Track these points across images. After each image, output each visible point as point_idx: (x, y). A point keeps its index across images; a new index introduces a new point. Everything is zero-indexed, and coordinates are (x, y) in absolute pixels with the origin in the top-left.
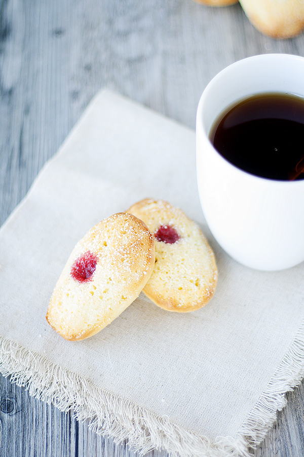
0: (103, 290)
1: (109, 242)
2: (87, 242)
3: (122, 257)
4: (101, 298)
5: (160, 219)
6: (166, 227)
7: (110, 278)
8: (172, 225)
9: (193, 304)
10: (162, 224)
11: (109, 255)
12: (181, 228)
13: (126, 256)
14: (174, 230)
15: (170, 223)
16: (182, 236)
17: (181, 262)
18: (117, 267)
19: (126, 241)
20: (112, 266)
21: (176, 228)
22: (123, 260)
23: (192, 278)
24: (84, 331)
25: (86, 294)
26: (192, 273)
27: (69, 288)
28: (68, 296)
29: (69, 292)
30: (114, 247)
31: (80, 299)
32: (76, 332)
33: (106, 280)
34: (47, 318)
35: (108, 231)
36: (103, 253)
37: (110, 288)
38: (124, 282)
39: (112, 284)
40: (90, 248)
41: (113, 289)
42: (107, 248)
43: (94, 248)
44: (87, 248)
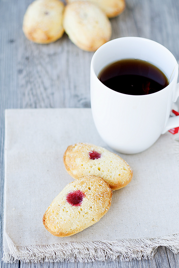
0: (86, 212)
1: (92, 188)
2: (79, 185)
3: (100, 197)
4: (83, 216)
5: (86, 150)
6: (92, 152)
7: (91, 207)
8: (94, 150)
9: (128, 179)
10: (89, 152)
11: (93, 195)
12: (98, 150)
13: (102, 197)
14: (95, 152)
15: (92, 149)
16: (101, 153)
17: (111, 163)
18: (96, 202)
19: (101, 190)
20: (94, 201)
21: (96, 151)
22: (99, 199)
23: (121, 168)
24: (68, 232)
25: (76, 212)
26: (120, 165)
27: (65, 207)
28: (63, 210)
29: (65, 209)
30: (96, 191)
31: (72, 214)
32: (64, 231)
33: (89, 208)
34: (44, 221)
35: (92, 182)
36: (88, 193)
37: (90, 212)
38: (97, 211)
39: (91, 210)
40: (80, 189)
41: (91, 213)
42: (90, 191)
43: (83, 189)
44: (78, 188)
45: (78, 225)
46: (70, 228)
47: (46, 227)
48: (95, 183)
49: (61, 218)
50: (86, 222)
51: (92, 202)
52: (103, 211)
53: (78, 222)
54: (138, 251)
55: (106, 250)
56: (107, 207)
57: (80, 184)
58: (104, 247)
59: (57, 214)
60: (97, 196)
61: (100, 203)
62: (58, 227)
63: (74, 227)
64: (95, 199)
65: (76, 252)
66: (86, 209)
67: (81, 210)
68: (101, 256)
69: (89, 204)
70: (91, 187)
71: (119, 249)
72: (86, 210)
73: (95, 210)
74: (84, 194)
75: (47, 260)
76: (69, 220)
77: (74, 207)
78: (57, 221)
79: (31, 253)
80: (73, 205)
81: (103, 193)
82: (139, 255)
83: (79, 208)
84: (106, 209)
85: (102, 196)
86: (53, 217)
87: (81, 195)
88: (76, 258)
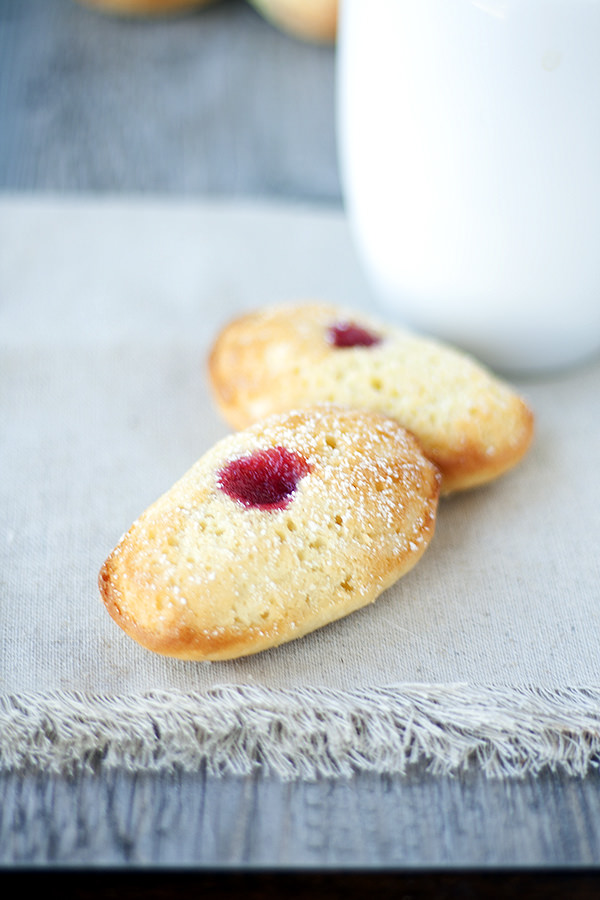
0: (313, 538)
1: (344, 442)
2: (278, 429)
3: (382, 479)
4: (301, 557)
7: (338, 517)
11: (347, 465)
13: (390, 480)
18: (365, 496)
19: (388, 451)
20: (353, 489)
22: (379, 488)
24: (221, 630)
25: (263, 532)
27: (209, 512)
28: (203, 527)
29: (209, 521)
30: (362, 452)
31: (243, 541)
32: (201, 624)
33: (328, 518)
34: (106, 578)
35: (342, 420)
36: (324, 459)
37: (331, 541)
38: (368, 540)
39: (340, 535)
40: (286, 442)
41: (337, 546)
42: (336, 451)
43: (301, 442)
44: (278, 438)
45: (272, 602)
46: (234, 609)
47: (115, 609)
48: (359, 423)
49: (190, 560)
50: (313, 587)
51: (345, 493)
52: (396, 551)
53: (275, 582)
54: (570, 735)
55: (409, 725)
56: (416, 536)
57: (284, 425)
58: (399, 710)
59: (172, 543)
60: (366, 472)
61: (385, 504)
62: (173, 601)
63: (251, 609)
64: (360, 483)
65: (260, 722)
66: (311, 524)
67: (291, 527)
68: (387, 751)
69: (329, 501)
70: (337, 434)
71: (476, 718)
72: (314, 527)
73: (357, 536)
74: (302, 462)
75: (111, 760)
76: (230, 570)
77: (256, 512)
78: (170, 572)
79: (34, 720)
80: (253, 504)
81: (396, 465)
82: (578, 749)
83: (279, 517)
84: (412, 544)
85: (392, 477)
86: (150, 556)
87: (291, 467)
88: (258, 755)
